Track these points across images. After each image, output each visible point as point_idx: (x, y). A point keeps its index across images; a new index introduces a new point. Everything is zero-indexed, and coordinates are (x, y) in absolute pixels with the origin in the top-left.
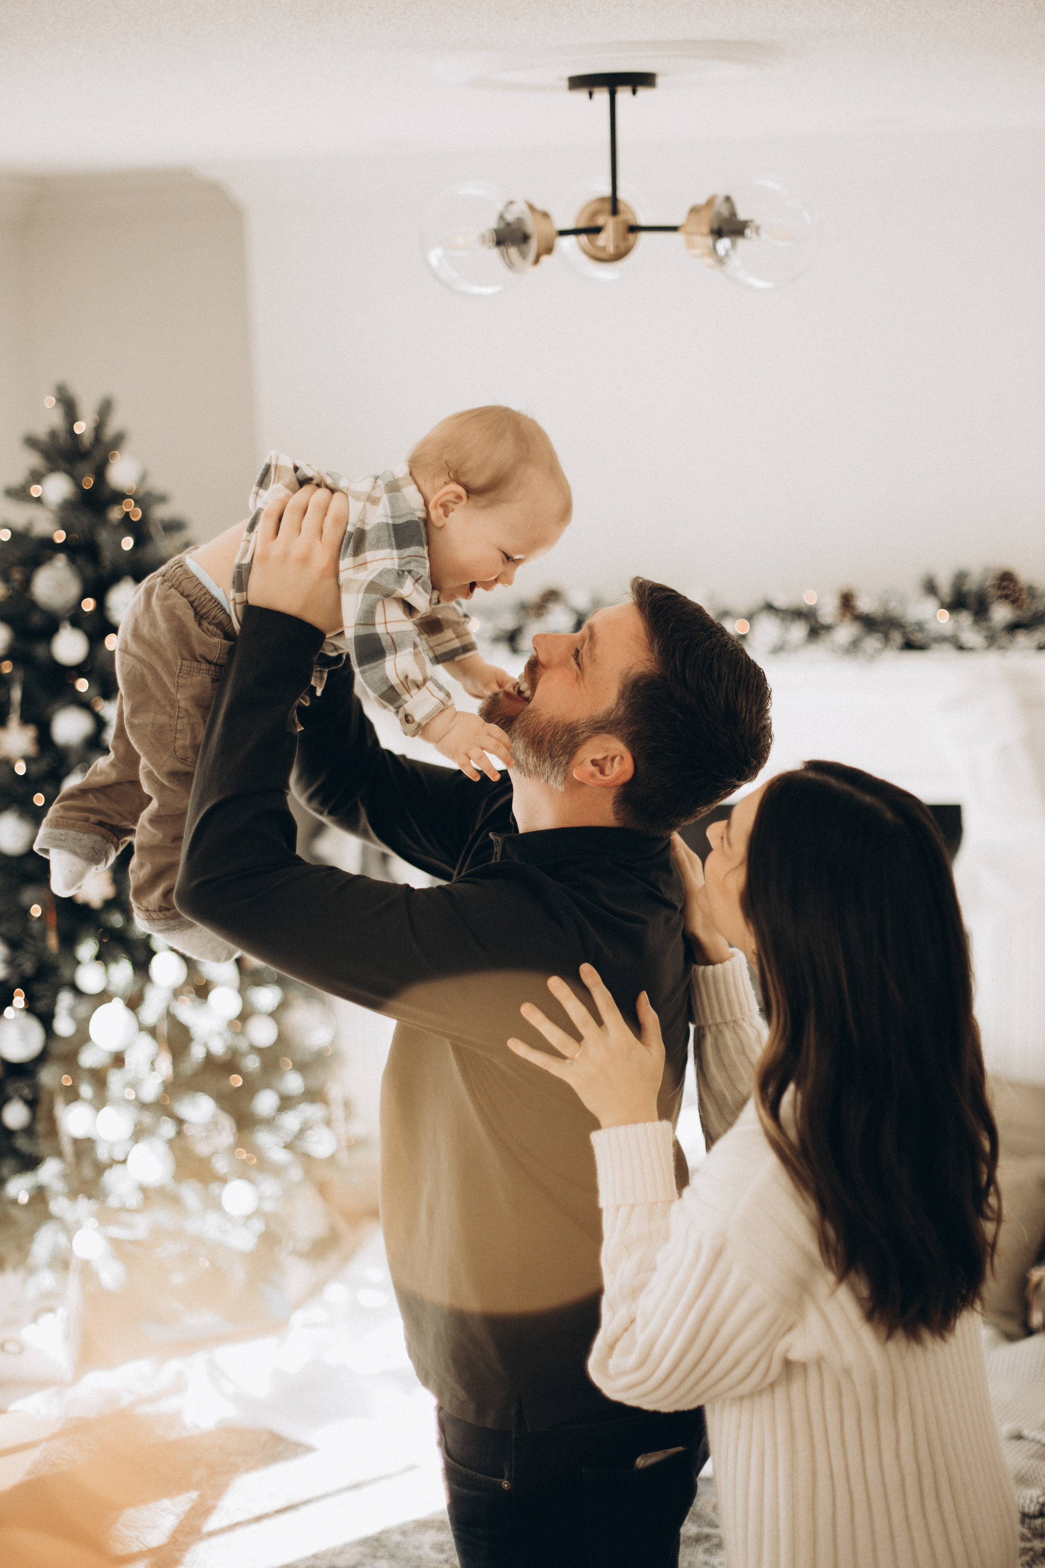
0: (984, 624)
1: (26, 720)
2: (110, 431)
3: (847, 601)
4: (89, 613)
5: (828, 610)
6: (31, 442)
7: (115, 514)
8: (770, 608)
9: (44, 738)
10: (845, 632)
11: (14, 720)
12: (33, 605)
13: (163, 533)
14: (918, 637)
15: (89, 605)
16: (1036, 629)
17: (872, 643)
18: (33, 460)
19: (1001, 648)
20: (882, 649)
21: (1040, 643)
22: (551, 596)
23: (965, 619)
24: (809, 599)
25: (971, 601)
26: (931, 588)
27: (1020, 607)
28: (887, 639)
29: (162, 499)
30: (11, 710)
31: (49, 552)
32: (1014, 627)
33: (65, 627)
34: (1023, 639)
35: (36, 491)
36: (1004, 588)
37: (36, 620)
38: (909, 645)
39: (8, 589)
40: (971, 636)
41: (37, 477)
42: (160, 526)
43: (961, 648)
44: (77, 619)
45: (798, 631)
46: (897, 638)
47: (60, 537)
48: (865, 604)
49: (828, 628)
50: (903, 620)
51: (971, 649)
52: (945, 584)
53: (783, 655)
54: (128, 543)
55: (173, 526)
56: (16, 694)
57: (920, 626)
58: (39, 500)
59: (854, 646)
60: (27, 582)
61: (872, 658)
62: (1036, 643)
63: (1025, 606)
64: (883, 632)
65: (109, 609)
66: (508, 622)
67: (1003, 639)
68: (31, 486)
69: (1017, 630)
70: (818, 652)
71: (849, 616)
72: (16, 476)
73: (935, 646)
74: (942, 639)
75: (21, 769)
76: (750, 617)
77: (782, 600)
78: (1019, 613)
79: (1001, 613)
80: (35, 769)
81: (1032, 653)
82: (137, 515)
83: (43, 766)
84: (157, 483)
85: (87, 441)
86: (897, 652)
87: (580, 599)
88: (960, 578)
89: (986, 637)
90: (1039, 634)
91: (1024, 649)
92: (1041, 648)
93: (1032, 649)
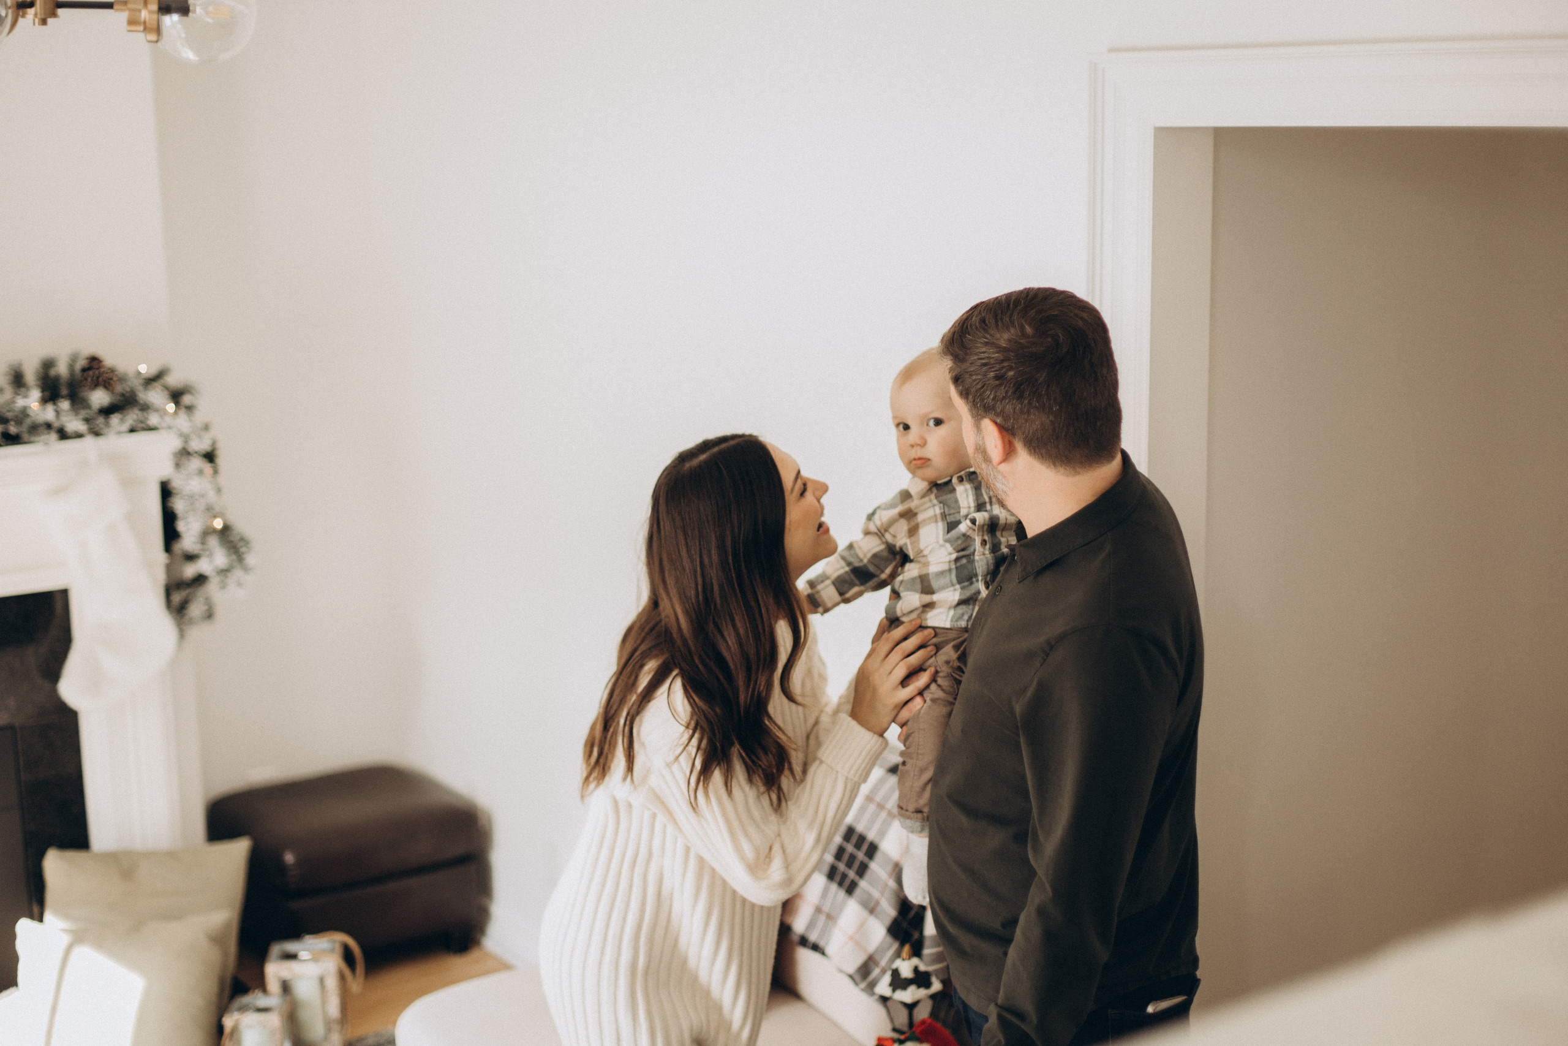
0: (82, 409)
14: (13, 429)
16: (128, 413)
19: (97, 434)
21: (133, 426)
23: (64, 406)
25: (65, 389)
27: (111, 392)
32: (107, 411)
34: (117, 423)
36: (93, 374)
38: (7, 440)
40: (74, 424)
43: (63, 435)
51: (75, 437)
52: (32, 375)
57: (21, 418)
62: (129, 424)
63: (116, 390)
67: (100, 423)
69: (112, 415)
74: (46, 428)
78: (112, 397)
79: (99, 398)
81: (126, 436)
88: (48, 365)
89: (86, 424)
90: (132, 416)
91: (119, 433)
92: (132, 430)
93: (126, 432)
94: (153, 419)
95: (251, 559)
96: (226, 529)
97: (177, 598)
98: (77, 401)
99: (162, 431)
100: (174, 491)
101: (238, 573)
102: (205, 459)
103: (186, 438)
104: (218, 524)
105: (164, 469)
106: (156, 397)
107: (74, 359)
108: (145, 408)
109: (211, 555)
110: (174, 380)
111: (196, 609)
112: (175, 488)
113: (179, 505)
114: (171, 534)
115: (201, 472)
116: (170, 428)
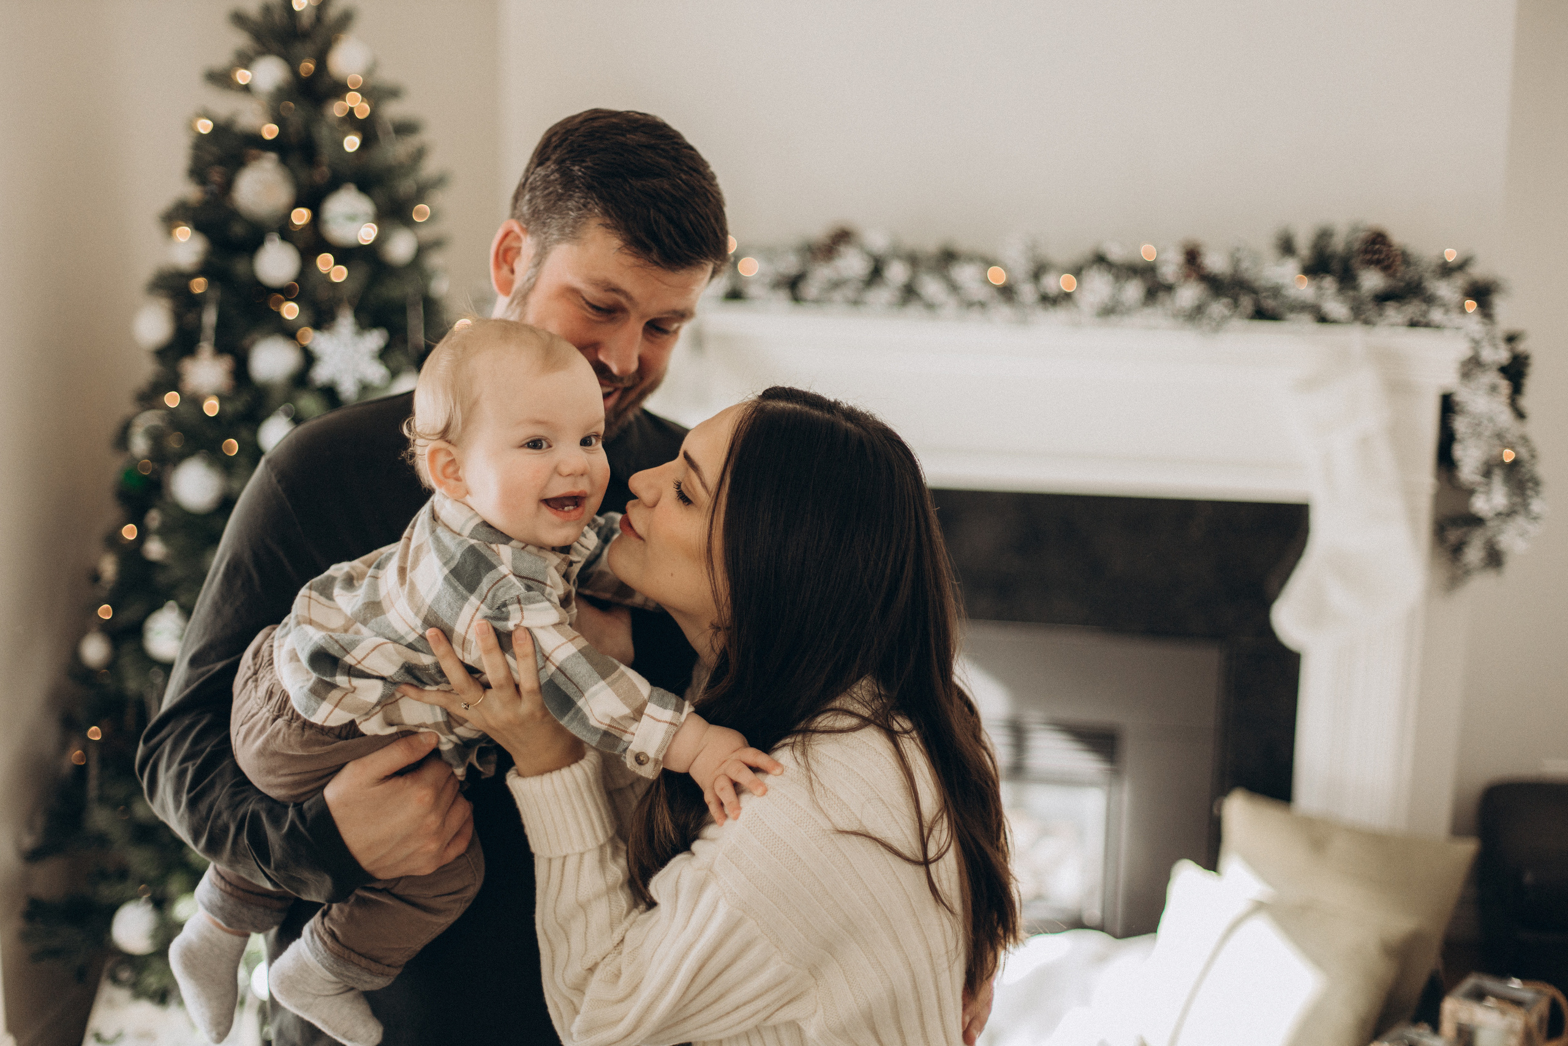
0: (1351, 293)
1: (221, 348)
2: (334, 12)
3: (1192, 257)
4: (300, 228)
5: (1171, 267)
6: (239, 19)
7: (337, 109)
8: (1100, 260)
9: (241, 372)
10: (1189, 294)
11: (206, 348)
12: (235, 215)
13: (394, 135)
14: (1270, 303)
15: (301, 217)
16: (1409, 303)
17: (1218, 308)
18: (240, 40)
19: (1367, 322)
20: (1231, 316)
21: (1411, 319)
22: (842, 237)
23: (1329, 284)
24: (1147, 253)
25: (1335, 265)
26: (1287, 247)
27: (1393, 276)
28: (1236, 304)
29: (394, 93)
30: (202, 338)
31: (254, 152)
32: (1383, 298)
33: (273, 240)
34: (1393, 313)
35: (243, 76)
36: (1375, 253)
37: (238, 230)
38: (1261, 314)
39: (206, 193)
40: (1336, 307)
41: (245, 60)
42: (391, 128)
43: (1322, 319)
44: (286, 232)
45: (1133, 290)
46: (1247, 302)
47: (270, 131)
48: (1216, 262)
49: (1169, 288)
50: (1257, 284)
51: (1334, 322)
52: (1304, 243)
53: (1113, 319)
54: (352, 143)
55: (406, 129)
56: (210, 317)
57: (1276, 291)
58: (247, 89)
59: (1196, 314)
60: (228, 186)
61: (1218, 326)
62: (1408, 317)
63: (1398, 275)
64: (1231, 297)
65: (325, 222)
66: (790, 264)
67: (1371, 310)
68: (236, 70)
69: (1388, 303)
70: (1156, 316)
71: (1194, 275)
72: (221, 59)
73: (1292, 316)
74: (1302, 307)
75: (211, 407)
76: (1078, 271)
77: (1116, 252)
78: (1391, 282)
79: (1371, 280)
80: (229, 408)
81: (1403, 330)
82: (363, 110)
83: (239, 405)
84: (387, 75)
85: (306, 21)
86: (1246, 323)
87: (877, 240)
88: (1323, 236)
89: (1352, 309)
90: (1413, 309)
91: (1393, 325)
92: (1413, 324)
93: (1403, 325)
94: (1436, 315)
95: (1537, 505)
96: (1516, 463)
97: (1453, 535)
98: (1347, 279)
99: (1447, 333)
100: (1457, 408)
101: (1520, 521)
102: (1501, 375)
103: (1476, 343)
104: (1509, 456)
105: (1448, 379)
106: (1446, 290)
107: (1355, 229)
108: (1430, 300)
109: (1488, 493)
110: (1479, 271)
111: (1474, 554)
112: (1457, 404)
113: (1460, 425)
114: (1445, 458)
115: (1494, 389)
116: (1458, 328)
